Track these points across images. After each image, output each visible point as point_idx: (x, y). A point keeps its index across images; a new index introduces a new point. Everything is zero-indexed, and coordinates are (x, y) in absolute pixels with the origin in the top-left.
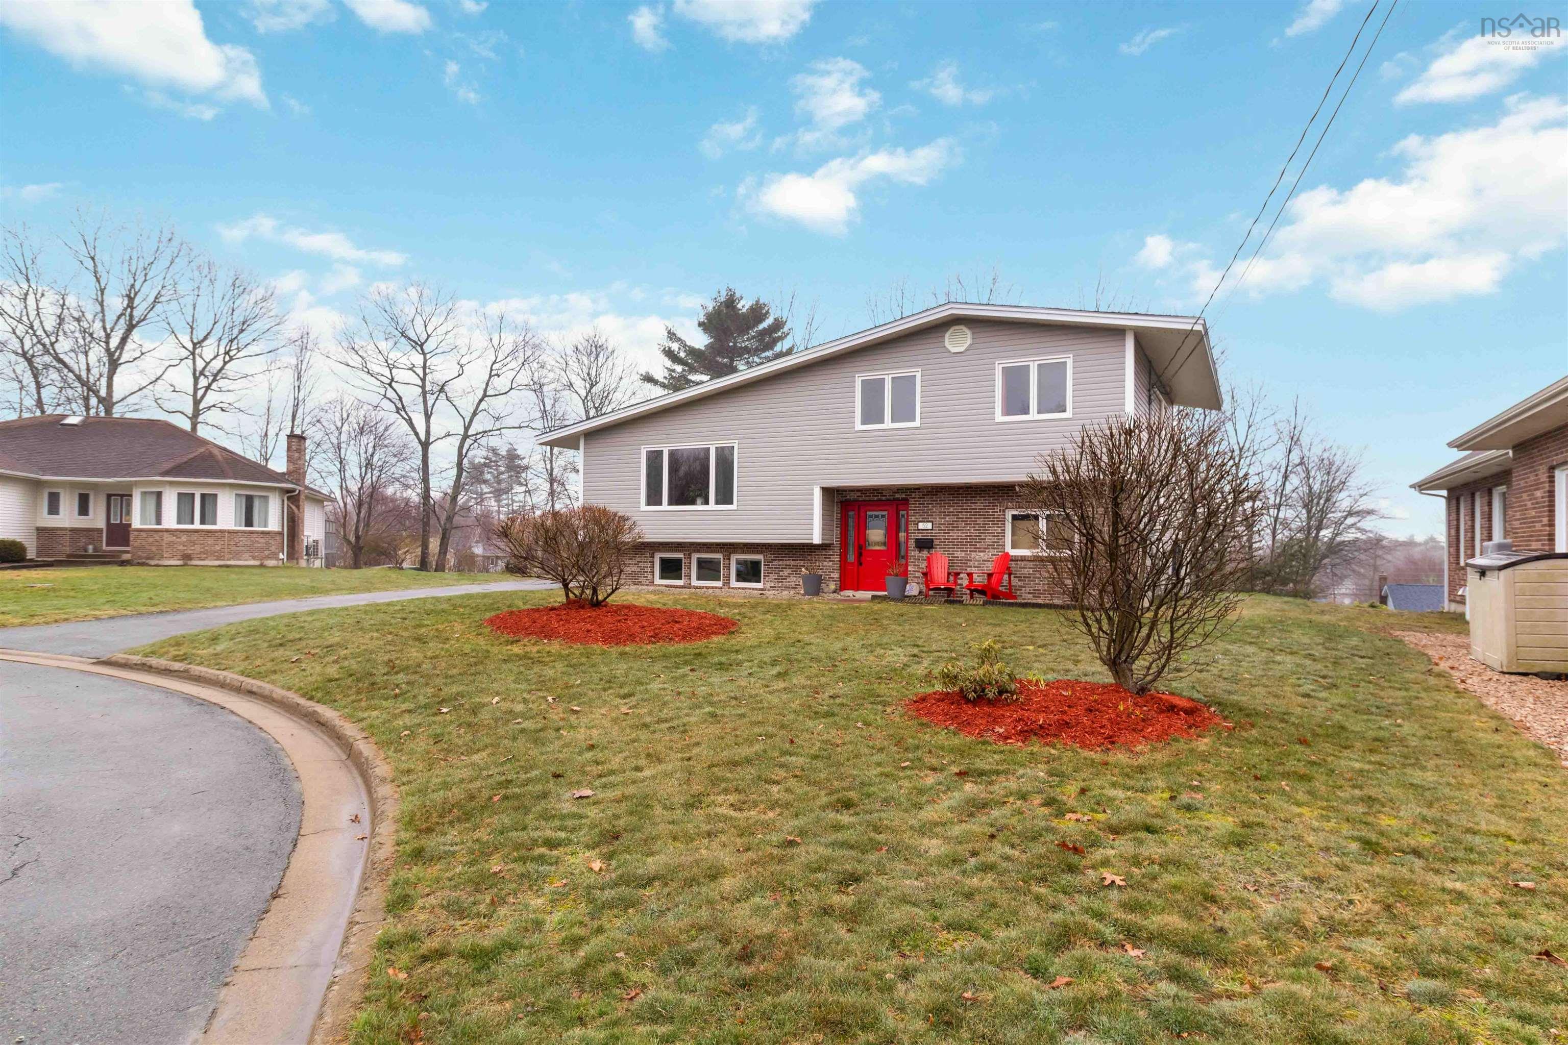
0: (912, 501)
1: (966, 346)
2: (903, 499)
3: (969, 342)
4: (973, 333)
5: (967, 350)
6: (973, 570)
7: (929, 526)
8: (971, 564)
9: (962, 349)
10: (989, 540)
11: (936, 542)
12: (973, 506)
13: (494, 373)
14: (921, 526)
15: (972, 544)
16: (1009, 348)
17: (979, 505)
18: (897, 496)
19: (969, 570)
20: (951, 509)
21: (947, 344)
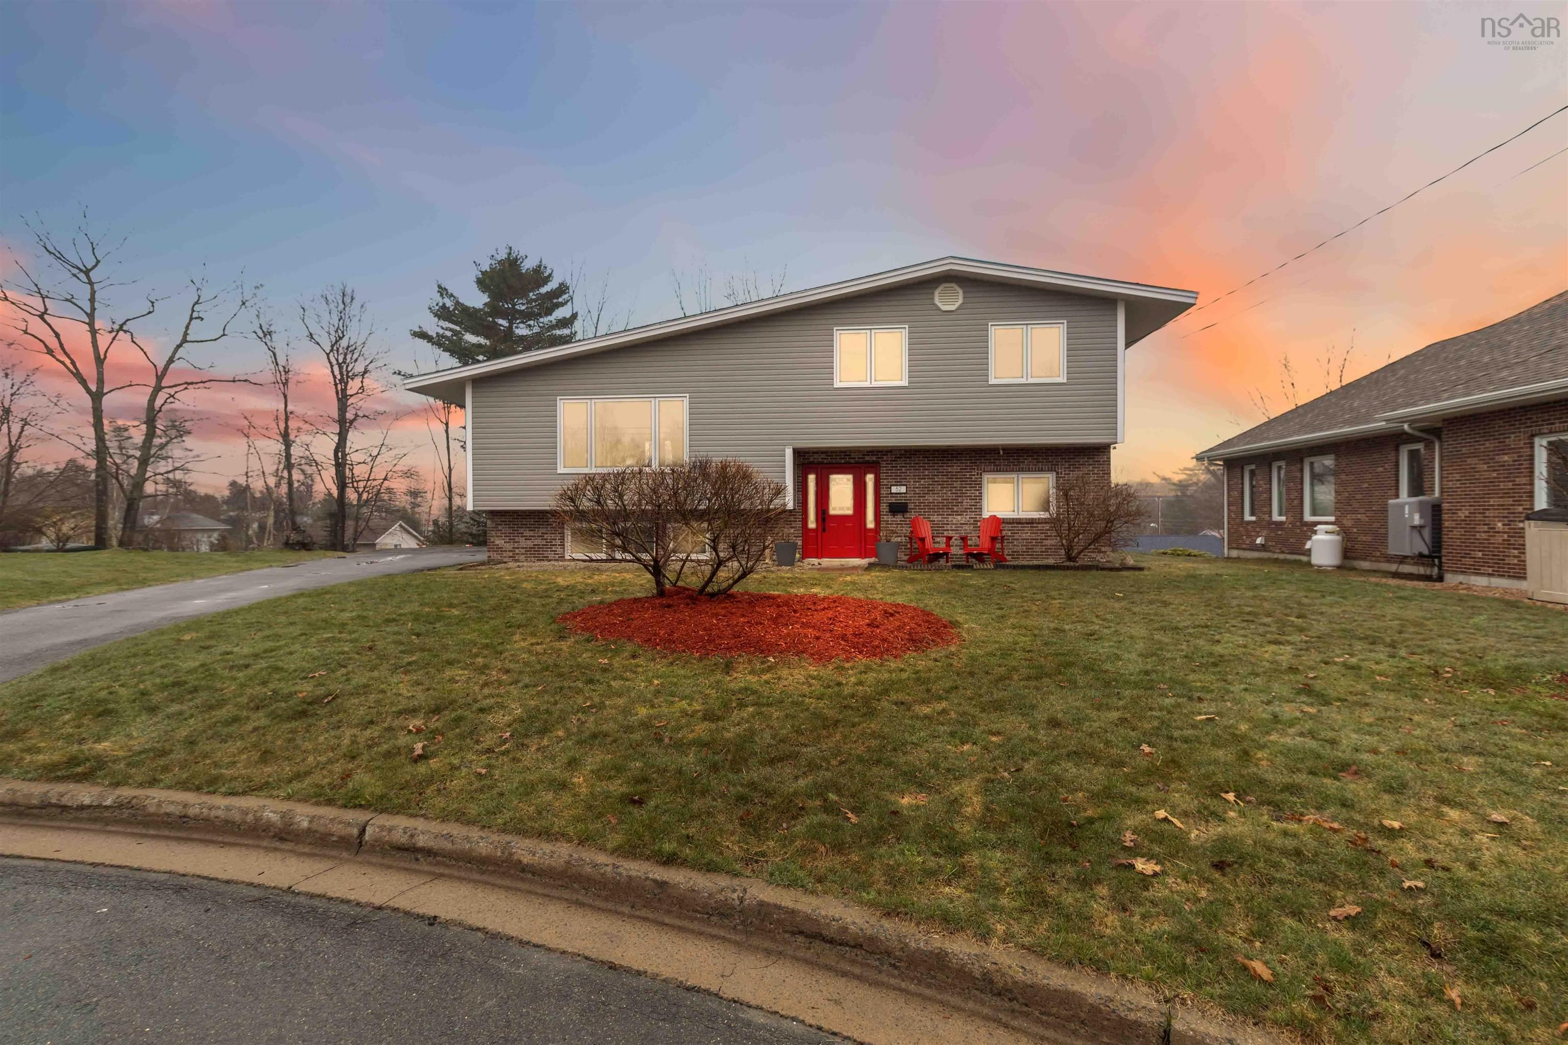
0: (883, 464)
1: (957, 304)
2: (874, 462)
3: (960, 301)
4: (964, 292)
5: (958, 309)
6: (950, 534)
7: (903, 489)
8: (949, 527)
9: (953, 308)
10: (966, 503)
11: (911, 506)
12: (950, 469)
13: (195, 314)
14: (894, 489)
15: (949, 507)
16: (1006, 310)
17: (956, 469)
18: (867, 458)
19: (946, 533)
20: (926, 473)
21: (937, 301)
